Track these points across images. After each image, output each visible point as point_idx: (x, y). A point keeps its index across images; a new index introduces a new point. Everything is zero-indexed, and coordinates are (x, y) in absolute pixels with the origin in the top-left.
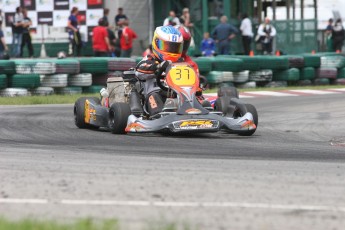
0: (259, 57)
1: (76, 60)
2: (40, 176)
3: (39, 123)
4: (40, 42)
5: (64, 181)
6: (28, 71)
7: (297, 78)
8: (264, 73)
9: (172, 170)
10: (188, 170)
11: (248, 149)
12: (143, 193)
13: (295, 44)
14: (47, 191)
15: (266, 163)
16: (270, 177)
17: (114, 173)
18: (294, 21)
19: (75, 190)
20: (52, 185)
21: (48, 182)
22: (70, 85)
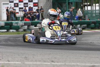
0: (83, 21)
1: (30, 22)
2: (19, 55)
3: (19, 40)
4: (20, 16)
5: (26, 57)
6: (16, 25)
7: (94, 27)
8: (84, 25)
9: (57, 54)
10: (62, 54)
11: (79, 47)
12: (49, 60)
13: (93, 17)
14: (21, 60)
15: (84, 52)
16: (85, 56)
17: (40, 55)
18: (93, 10)
19: (29, 59)
20: (22, 58)
21: (21, 57)
22: (28, 29)
